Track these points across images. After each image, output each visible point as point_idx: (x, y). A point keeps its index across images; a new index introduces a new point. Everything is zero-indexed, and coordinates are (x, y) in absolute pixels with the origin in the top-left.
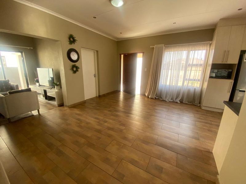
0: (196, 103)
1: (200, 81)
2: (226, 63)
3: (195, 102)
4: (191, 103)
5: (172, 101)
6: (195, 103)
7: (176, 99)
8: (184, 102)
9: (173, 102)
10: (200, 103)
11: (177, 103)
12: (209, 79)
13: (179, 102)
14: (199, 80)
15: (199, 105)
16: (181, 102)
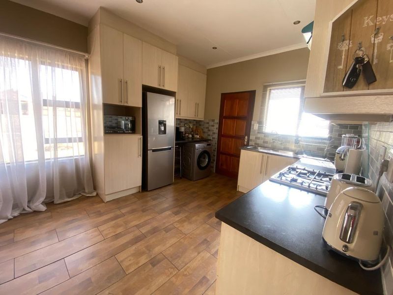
0: (87, 191)
1: (83, 140)
2: (126, 104)
3: (84, 189)
4: (74, 195)
5: (16, 214)
6: (85, 192)
7: (29, 202)
8: (57, 201)
9: (21, 214)
10: (95, 188)
11: (36, 212)
12: (104, 136)
13: (43, 208)
14: (80, 140)
15: (95, 194)
16: (50, 203)
